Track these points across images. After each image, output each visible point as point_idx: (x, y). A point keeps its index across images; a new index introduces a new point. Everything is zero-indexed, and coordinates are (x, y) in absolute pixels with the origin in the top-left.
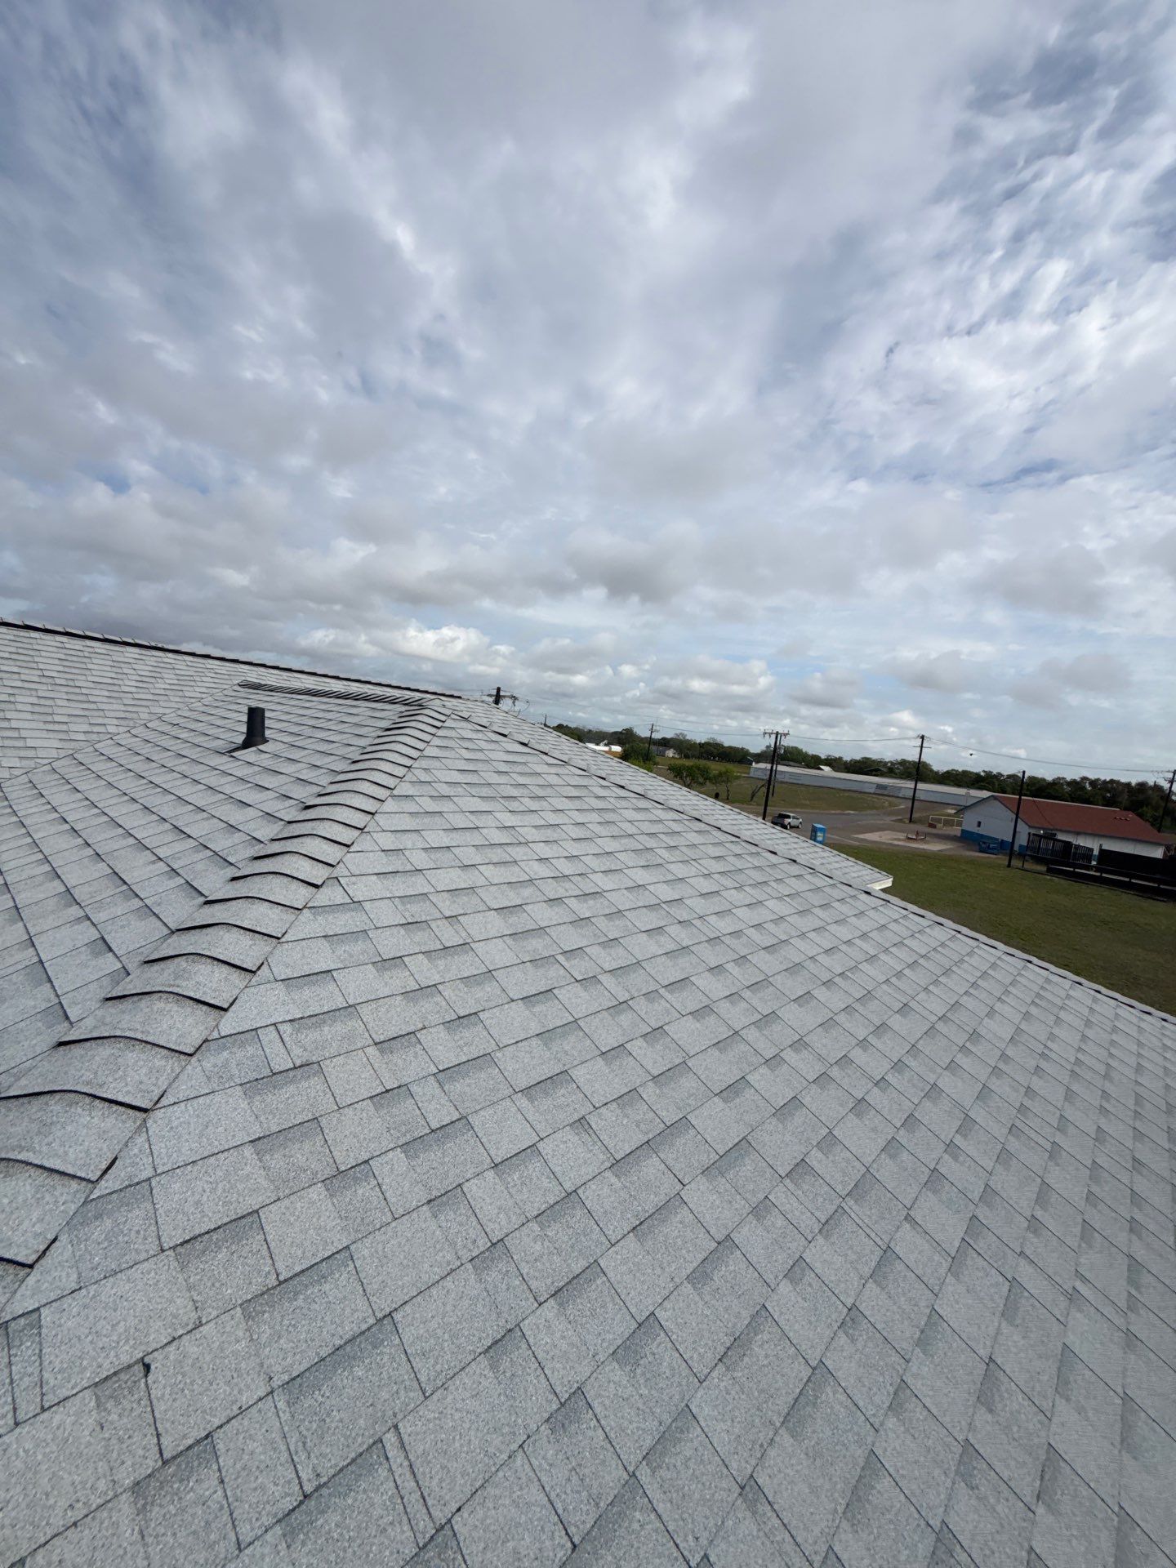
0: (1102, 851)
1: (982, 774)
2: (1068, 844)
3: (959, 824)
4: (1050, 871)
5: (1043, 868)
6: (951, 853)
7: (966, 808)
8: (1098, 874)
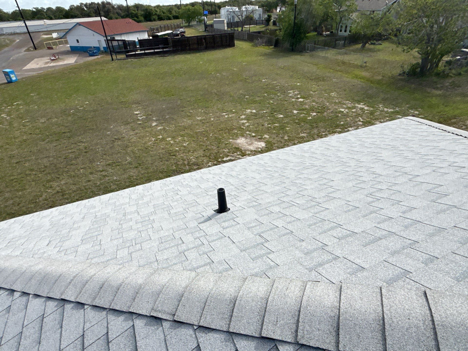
0: (140, 41)
1: (34, 10)
2: (124, 41)
3: (66, 42)
4: (127, 56)
5: (123, 56)
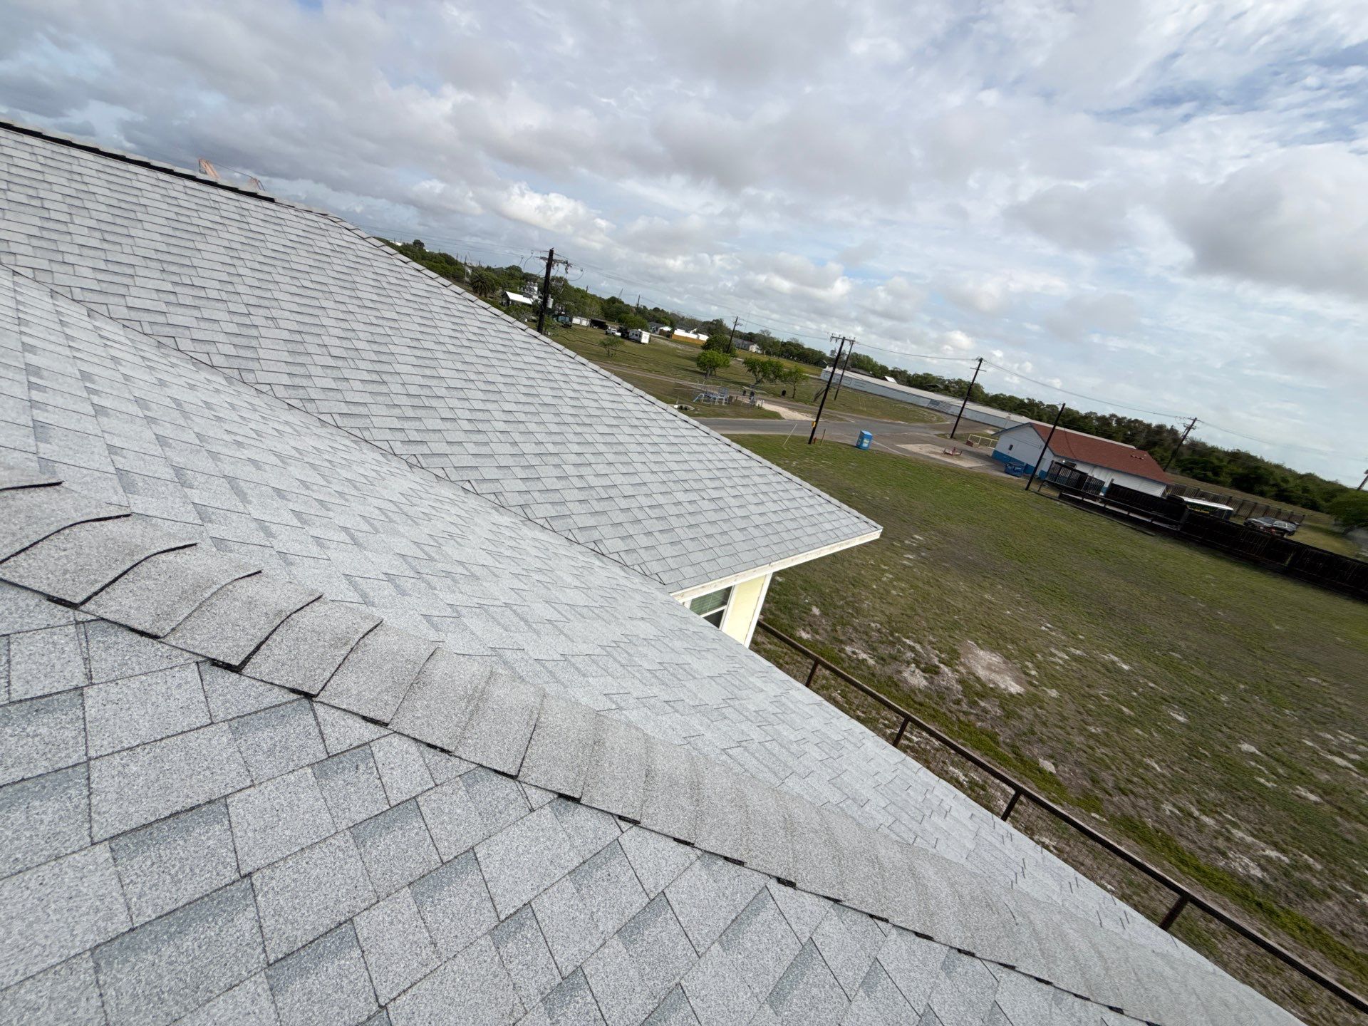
0: (1112, 485)
1: (1026, 401)
2: (1084, 475)
3: (994, 445)
4: (1061, 497)
5: (1056, 494)
6: (981, 471)
7: (1005, 431)
8: (1102, 505)
